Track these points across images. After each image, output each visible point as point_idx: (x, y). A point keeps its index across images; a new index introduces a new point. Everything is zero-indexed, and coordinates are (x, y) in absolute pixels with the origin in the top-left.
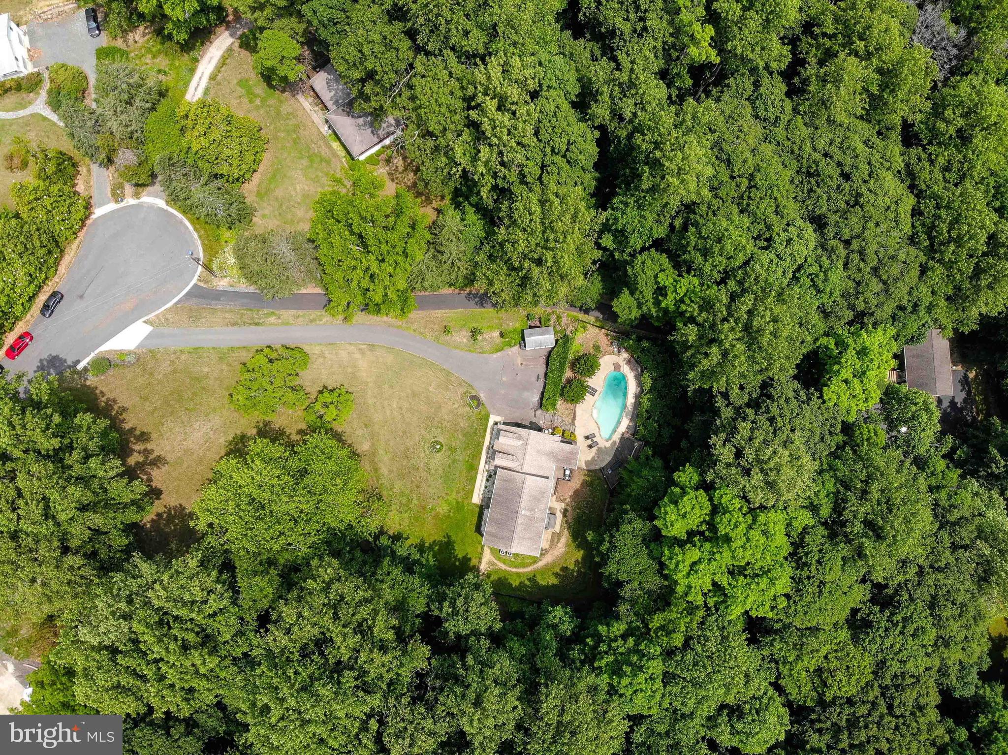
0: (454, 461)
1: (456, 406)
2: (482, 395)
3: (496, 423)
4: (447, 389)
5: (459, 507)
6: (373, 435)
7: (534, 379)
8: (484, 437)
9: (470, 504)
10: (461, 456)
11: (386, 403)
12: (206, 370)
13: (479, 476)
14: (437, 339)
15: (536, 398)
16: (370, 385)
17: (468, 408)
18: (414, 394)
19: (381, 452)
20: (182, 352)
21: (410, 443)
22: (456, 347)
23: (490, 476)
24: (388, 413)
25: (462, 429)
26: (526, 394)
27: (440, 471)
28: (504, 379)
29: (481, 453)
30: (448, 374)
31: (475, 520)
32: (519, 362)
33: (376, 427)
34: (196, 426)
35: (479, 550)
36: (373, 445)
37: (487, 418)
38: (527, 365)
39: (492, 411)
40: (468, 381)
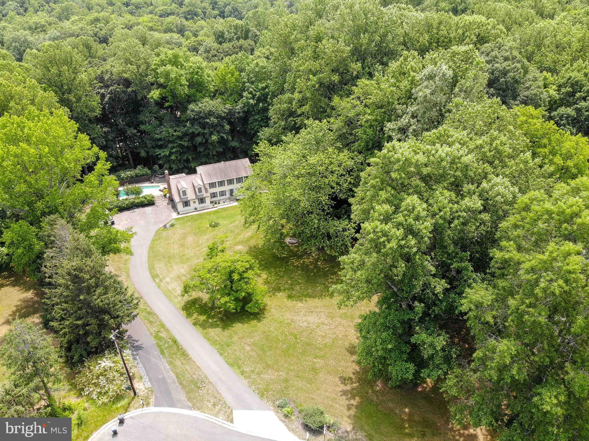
0: (217, 217)
1: (178, 229)
2: (161, 226)
3: (178, 213)
4: (167, 236)
6: (230, 248)
8: (192, 215)
9: (239, 205)
12: (248, 348)
15: (149, 209)
17: (175, 226)
18: (182, 246)
20: (242, 373)
23: (216, 203)
25: (192, 222)
26: (148, 212)
29: (204, 213)
30: (155, 240)
34: (305, 324)
37: (178, 219)
38: (126, 218)
39: (170, 219)
40: (154, 233)
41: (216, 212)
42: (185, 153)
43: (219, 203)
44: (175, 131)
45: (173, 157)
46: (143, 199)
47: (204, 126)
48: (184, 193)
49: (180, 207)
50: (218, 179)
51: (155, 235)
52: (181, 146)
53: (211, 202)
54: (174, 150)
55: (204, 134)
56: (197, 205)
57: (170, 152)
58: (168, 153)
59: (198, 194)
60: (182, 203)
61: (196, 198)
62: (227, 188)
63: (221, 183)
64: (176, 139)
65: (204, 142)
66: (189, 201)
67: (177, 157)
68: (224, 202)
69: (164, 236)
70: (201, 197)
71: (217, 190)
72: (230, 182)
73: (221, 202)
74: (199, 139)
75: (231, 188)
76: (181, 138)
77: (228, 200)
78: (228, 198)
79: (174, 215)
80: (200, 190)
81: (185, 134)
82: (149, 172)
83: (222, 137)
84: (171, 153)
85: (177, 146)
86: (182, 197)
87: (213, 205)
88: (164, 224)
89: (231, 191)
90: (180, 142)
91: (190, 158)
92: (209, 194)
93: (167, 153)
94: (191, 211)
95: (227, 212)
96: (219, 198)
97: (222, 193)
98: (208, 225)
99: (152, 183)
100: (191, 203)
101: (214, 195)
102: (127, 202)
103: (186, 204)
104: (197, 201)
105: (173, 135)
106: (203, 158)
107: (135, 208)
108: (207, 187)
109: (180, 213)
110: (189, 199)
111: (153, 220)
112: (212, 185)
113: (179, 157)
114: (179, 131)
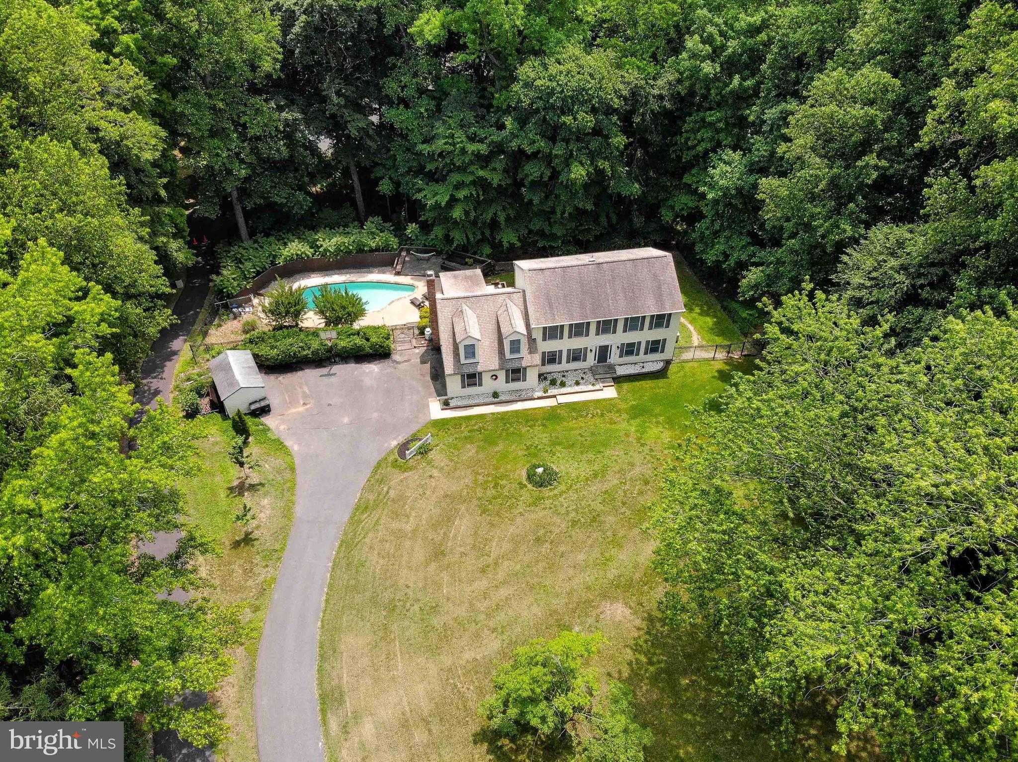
0: (554, 443)
1: (435, 473)
2: (394, 443)
3: (446, 404)
4: (401, 498)
5: (638, 412)
6: (584, 607)
7: (333, 380)
8: (481, 416)
9: (622, 398)
10: (540, 436)
11: (482, 606)
13: (562, 399)
14: (273, 555)
15: (373, 368)
16: (447, 660)
17: (431, 455)
18: (438, 553)
19: (612, 574)
21: (560, 524)
22: (287, 512)
23: (553, 383)
24: (504, 592)
25: (480, 449)
26: (368, 382)
27: (591, 456)
28: (346, 420)
29: (517, 412)
30: (363, 508)
31: (647, 384)
32: (301, 409)
33: (558, 603)
35: (696, 365)
36: (604, 596)
37: (441, 424)
38: (305, 396)
39: (422, 420)
40: (368, 473)
41: (552, 416)
42: (492, 201)
43: (563, 384)
44: (472, 139)
45: (457, 213)
46: (358, 341)
47: (553, 133)
48: (471, 351)
49: (454, 385)
50: (571, 317)
51: (368, 487)
52: (482, 183)
53: (542, 377)
54: (461, 194)
55: (548, 159)
56: (501, 384)
57: (452, 196)
58: (447, 198)
59: (508, 355)
60: (459, 377)
61: (501, 369)
62: (592, 342)
63: (579, 330)
64: (471, 163)
65: (546, 179)
66: (480, 374)
67: (467, 213)
68: (577, 383)
69: (392, 493)
70: (516, 365)
71: (565, 344)
72: (606, 327)
73: (570, 380)
74: (533, 171)
75: (606, 343)
76: (484, 160)
77: (589, 377)
78: (591, 369)
79: (436, 411)
80: (515, 346)
81: (498, 148)
82: (394, 241)
83: (600, 172)
84: (453, 200)
85: (473, 183)
86: (463, 361)
87: (546, 391)
88: (401, 439)
89: (603, 353)
90: (481, 173)
91: (502, 217)
92: (537, 359)
93: (444, 199)
94: (481, 401)
95: (581, 422)
96: (564, 366)
97: (576, 356)
98: (524, 474)
99: (398, 274)
100: (486, 378)
101: (551, 358)
102: (315, 345)
103: (472, 379)
104: (502, 375)
105: (463, 151)
106: (536, 220)
107: (335, 363)
108: (538, 335)
109: (453, 403)
110: (480, 368)
111: (375, 415)
112: (552, 333)
113: (473, 214)
114: (481, 141)
